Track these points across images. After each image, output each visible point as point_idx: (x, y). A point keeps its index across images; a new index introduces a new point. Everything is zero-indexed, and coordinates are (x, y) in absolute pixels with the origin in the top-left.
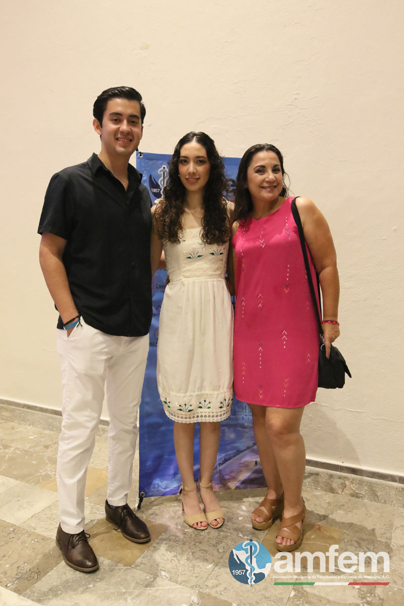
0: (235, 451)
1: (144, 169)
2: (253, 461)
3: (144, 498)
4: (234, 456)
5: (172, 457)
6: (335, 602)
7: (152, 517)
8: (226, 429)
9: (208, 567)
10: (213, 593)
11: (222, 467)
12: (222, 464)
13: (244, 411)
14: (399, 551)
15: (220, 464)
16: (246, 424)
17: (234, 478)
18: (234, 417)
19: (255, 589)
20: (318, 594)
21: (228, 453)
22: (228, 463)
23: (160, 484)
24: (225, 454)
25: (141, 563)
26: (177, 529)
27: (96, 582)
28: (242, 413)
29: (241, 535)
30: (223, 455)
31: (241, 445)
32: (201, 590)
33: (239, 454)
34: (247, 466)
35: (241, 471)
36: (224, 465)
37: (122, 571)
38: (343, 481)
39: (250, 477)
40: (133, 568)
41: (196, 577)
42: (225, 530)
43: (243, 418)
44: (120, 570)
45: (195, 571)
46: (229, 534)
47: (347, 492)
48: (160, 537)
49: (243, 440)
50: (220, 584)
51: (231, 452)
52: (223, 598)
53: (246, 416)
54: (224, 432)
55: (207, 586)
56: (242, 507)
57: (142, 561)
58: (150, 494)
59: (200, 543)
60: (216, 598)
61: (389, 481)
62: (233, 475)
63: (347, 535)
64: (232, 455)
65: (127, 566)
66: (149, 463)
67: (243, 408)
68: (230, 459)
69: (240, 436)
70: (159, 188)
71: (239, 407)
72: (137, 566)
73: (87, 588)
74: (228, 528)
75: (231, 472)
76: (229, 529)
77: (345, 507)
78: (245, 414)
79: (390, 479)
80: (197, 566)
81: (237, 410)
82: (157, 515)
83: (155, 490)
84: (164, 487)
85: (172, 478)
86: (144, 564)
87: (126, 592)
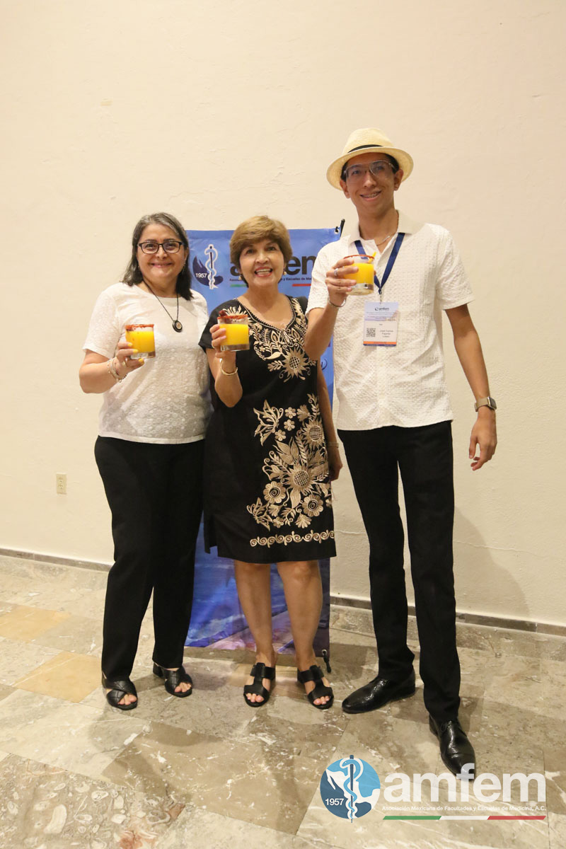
6: (298, 724)
9: (165, 700)
10: (168, 722)
19: (215, 717)
20: (281, 718)
25: (92, 699)
27: (38, 719)
32: (155, 721)
40: (81, 704)
41: (151, 709)
44: (67, 706)
47: (339, 624)
50: (177, 714)
52: (177, 726)
55: (162, 716)
60: (169, 726)
65: (74, 702)
72: (86, 702)
73: (27, 725)
86: (95, 700)
87: (69, 727)
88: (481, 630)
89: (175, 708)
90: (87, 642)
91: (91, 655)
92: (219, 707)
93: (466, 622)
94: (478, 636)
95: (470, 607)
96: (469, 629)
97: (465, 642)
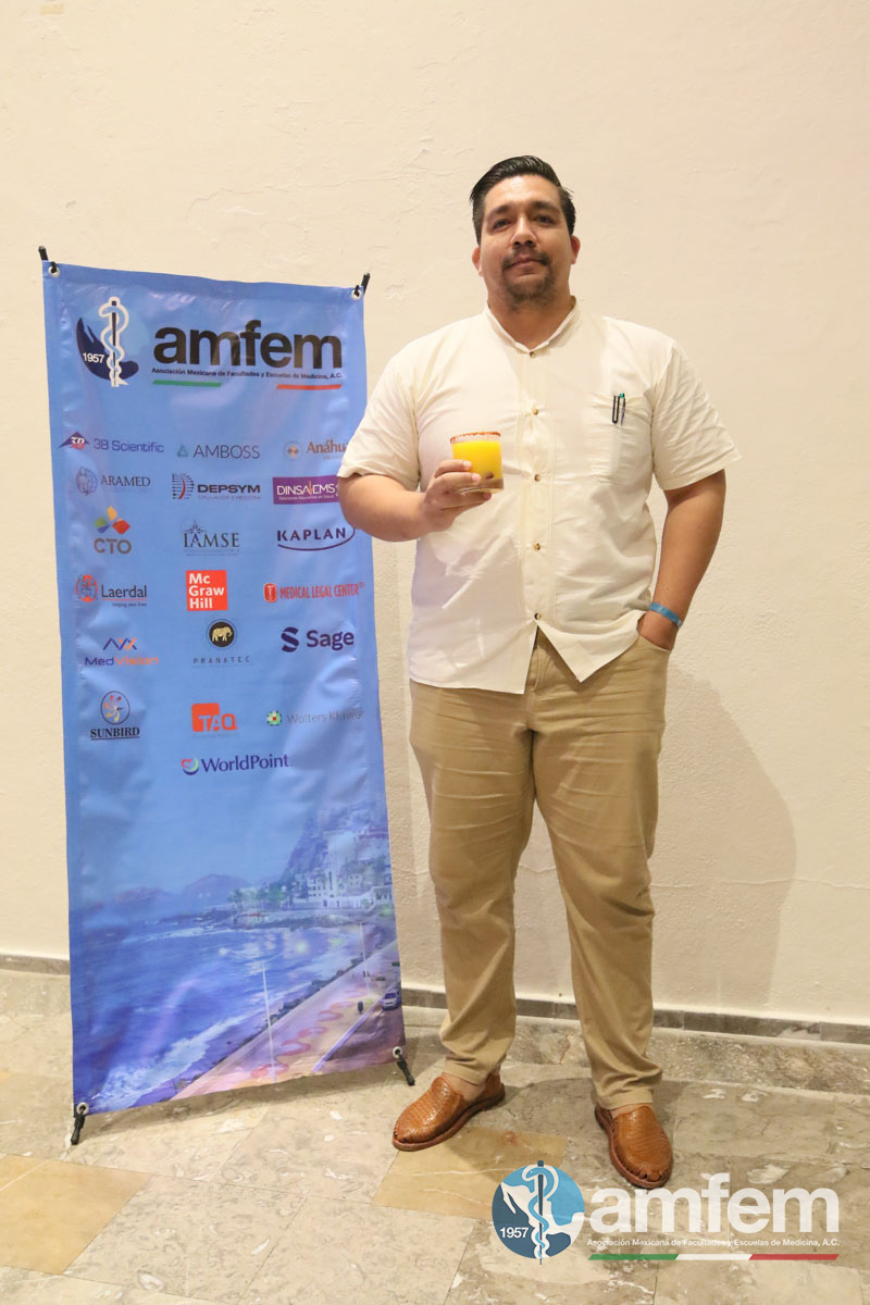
0: (310, 983)
1: (63, 304)
2: (353, 1005)
3: (86, 1118)
4: (307, 997)
5: (156, 1009)
7: (109, 1159)
8: (286, 933)
9: (255, 1252)
11: (278, 1024)
12: (279, 1017)
13: (328, 886)
14: (689, 1164)
15: (274, 1018)
16: (333, 917)
17: (307, 1049)
18: (303, 901)
21: (292, 990)
22: (292, 1013)
23: (127, 1077)
24: (286, 993)
26: (174, 1178)
28: (322, 891)
29: (332, 1174)
30: (281, 995)
31: (324, 967)
33: (318, 990)
34: (339, 1016)
35: (325, 1030)
36: (283, 1019)
37: (40, 1287)
38: (562, 1037)
39: (349, 1043)
40: (67, 1276)
41: (228, 1276)
42: (294, 1166)
43: (325, 903)
44: (36, 1285)
45: (226, 1264)
46: (303, 1175)
47: (572, 1058)
48: (134, 1200)
49: (328, 955)
50: (287, 1283)
51: (297, 987)
53: (332, 896)
54: (279, 940)
56: (332, 1113)
57: (90, 1258)
58: (102, 1105)
59: (235, 1201)
61: (663, 1026)
62: (305, 1040)
63: (576, 1145)
64: (302, 994)
65: (51, 1274)
66: (96, 1029)
67: (323, 882)
68: (298, 1002)
69: (319, 946)
70: (103, 353)
71: (314, 877)
72: (80, 1271)
74: (300, 1161)
75: (303, 1034)
76: (303, 1164)
77: (568, 1090)
78: (330, 893)
79: (665, 1021)
80: (230, 1252)
81: (309, 885)
82: (122, 1153)
83: (113, 1093)
84: (136, 1085)
85: (157, 1061)
86: (98, 1264)
88: (858, 1053)
89: (279, 1268)
90: (54, 1130)
91: (69, 1159)
92: (375, 1260)
93: (822, 1039)
94: (852, 1067)
95: (828, 1009)
96: (830, 1052)
97: (833, 1080)
